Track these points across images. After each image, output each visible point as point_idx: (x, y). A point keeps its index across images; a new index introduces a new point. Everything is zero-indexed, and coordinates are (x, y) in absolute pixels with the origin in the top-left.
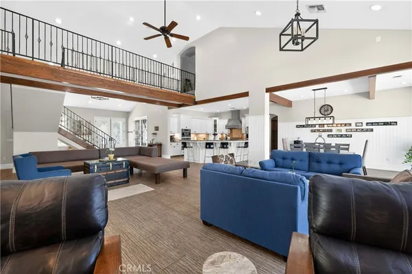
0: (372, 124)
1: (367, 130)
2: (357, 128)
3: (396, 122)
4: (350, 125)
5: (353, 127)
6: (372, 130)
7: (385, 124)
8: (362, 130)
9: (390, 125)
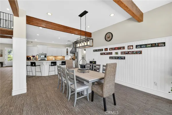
0: (141, 46)
1: (137, 53)
2: (129, 50)
3: (164, 43)
4: (124, 48)
5: (126, 50)
6: (140, 52)
7: (153, 45)
8: (133, 53)
9: (158, 46)
